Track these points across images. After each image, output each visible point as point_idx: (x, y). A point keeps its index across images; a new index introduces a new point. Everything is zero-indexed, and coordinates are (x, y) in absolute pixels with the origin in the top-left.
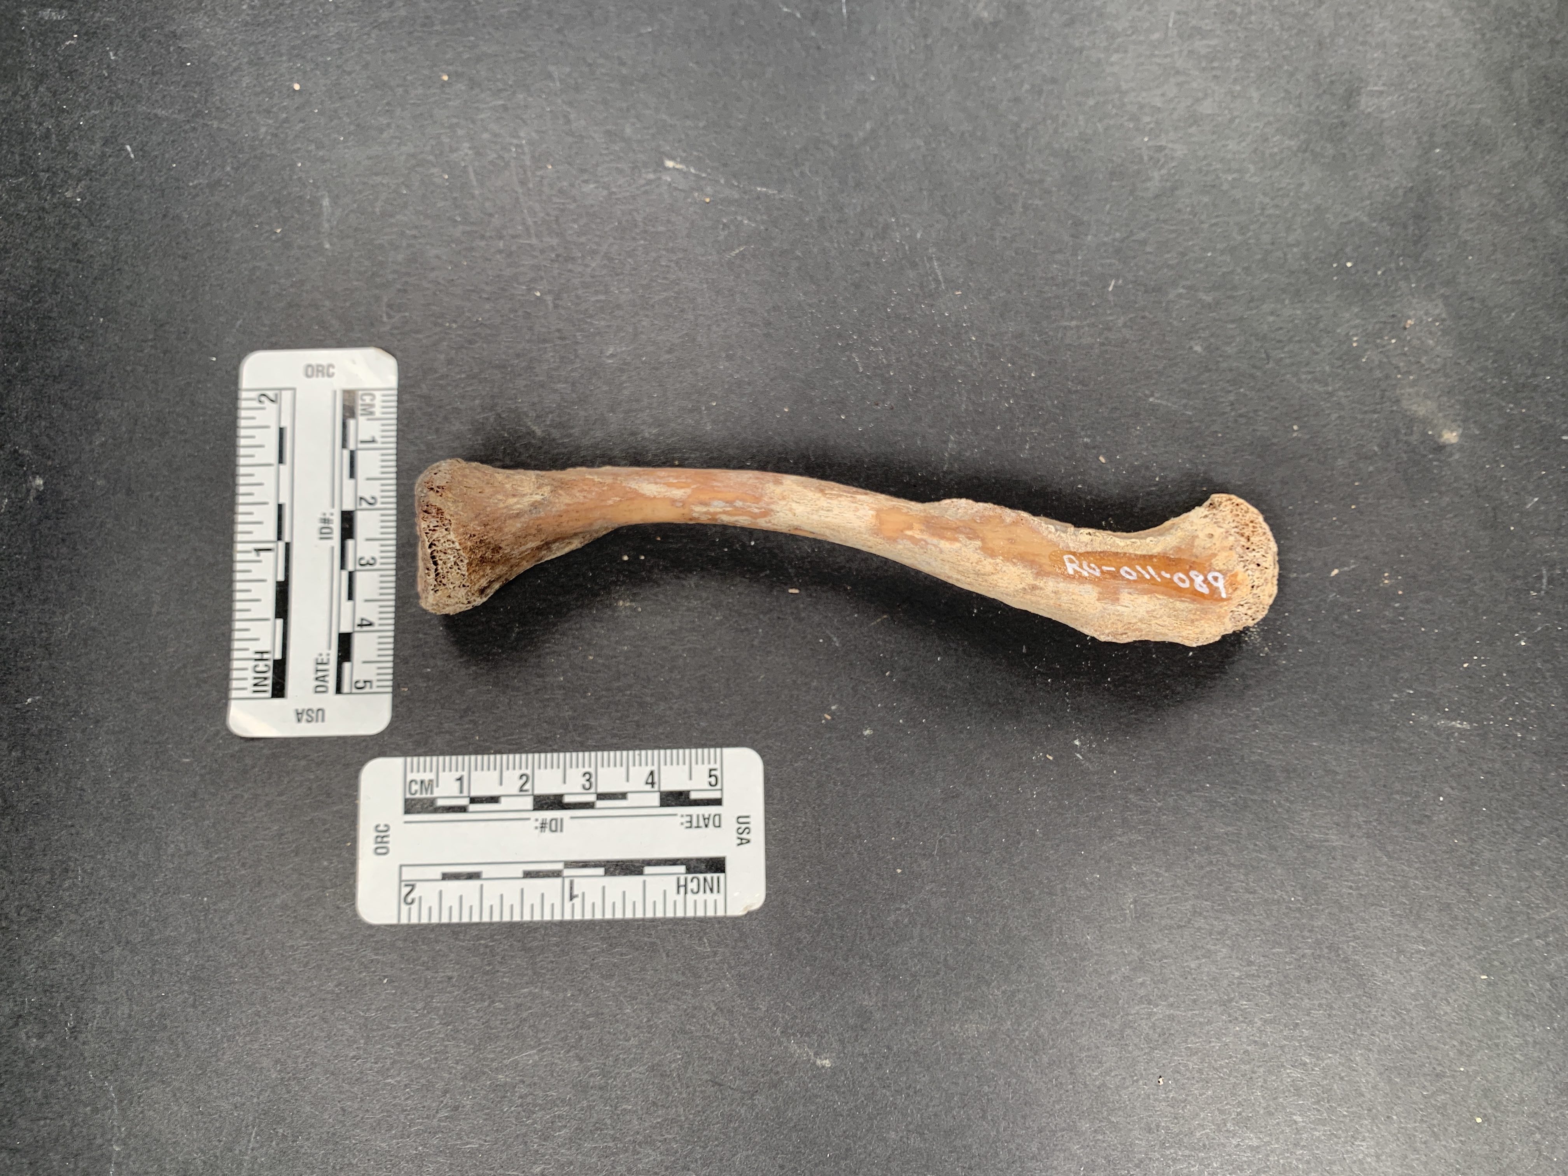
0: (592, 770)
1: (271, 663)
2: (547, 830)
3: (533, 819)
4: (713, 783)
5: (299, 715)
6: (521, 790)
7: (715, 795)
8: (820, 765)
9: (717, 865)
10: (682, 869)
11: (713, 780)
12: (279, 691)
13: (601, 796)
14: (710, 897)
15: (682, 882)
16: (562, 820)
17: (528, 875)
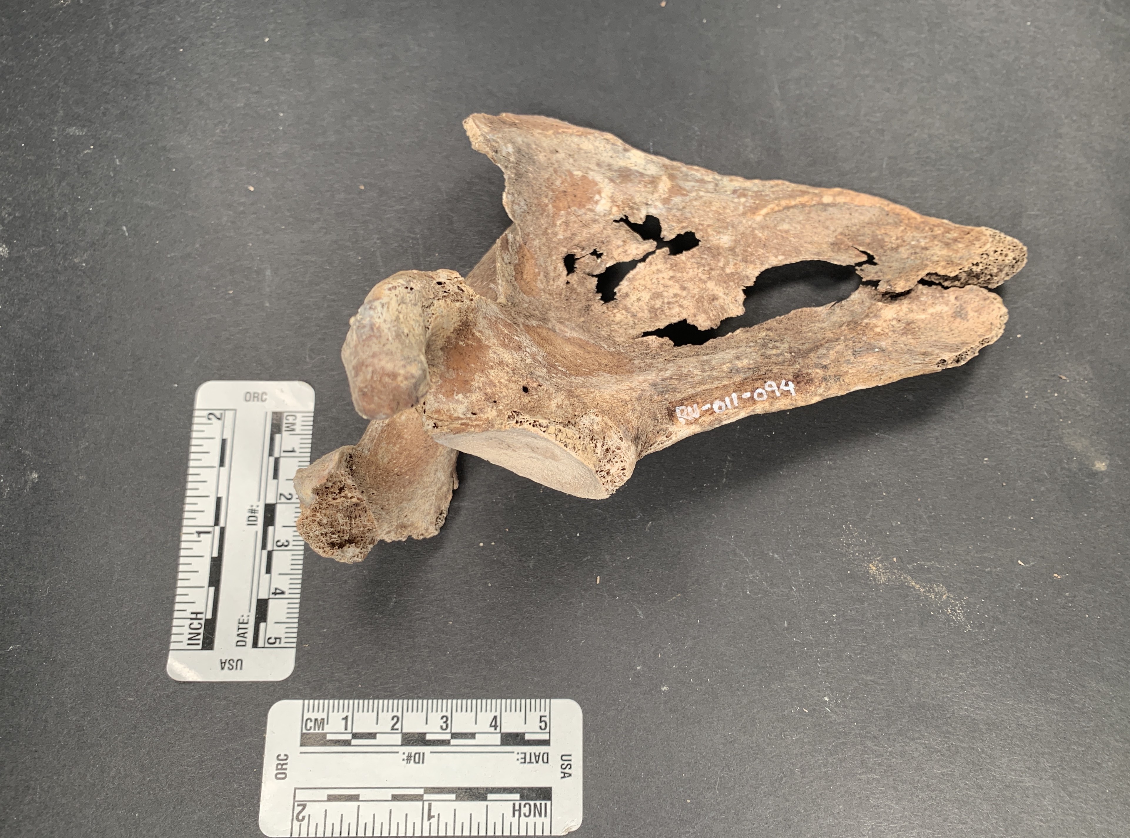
0: (448, 714)
1: (203, 622)
2: (412, 761)
3: (401, 753)
4: (543, 727)
5: (223, 663)
6: (393, 728)
7: (546, 737)
8: (627, 714)
9: (545, 794)
10: (517, 796)
11: (543, 725)
12: (208, 644)
13: (455, 736)
14: (539, 820)
15: (517, 808)
16: (423, 754)
17: (395, 798)
